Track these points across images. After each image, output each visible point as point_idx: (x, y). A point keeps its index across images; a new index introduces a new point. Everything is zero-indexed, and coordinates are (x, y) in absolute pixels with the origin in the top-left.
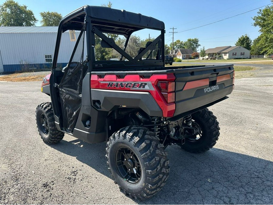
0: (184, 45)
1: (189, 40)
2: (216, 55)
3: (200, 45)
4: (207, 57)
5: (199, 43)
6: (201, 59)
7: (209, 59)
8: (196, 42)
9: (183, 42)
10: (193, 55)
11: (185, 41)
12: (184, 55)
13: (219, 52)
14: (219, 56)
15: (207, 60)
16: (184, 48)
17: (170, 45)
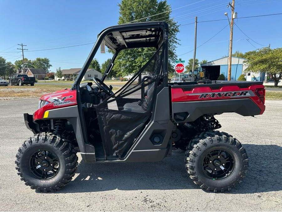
0: (33, 64)
1: (39, 60)
2: (72, 76)
3: (51, 66)
4: (63, 78)
5: (50, 63)
6: (57, 80)
7: (66, 80)
8: (46, 61)
9: (32, 61)
10: (48, 76)
11: (34, 60)
12: (36, 75)
13: (75, 74)
14: (75, 77)
15: (64, 81)
16: (33, 67)
17: (15, 63)
